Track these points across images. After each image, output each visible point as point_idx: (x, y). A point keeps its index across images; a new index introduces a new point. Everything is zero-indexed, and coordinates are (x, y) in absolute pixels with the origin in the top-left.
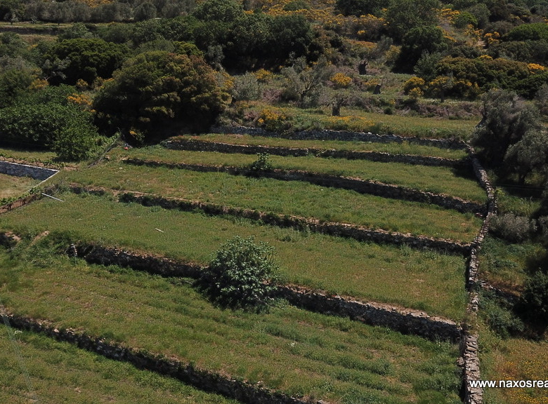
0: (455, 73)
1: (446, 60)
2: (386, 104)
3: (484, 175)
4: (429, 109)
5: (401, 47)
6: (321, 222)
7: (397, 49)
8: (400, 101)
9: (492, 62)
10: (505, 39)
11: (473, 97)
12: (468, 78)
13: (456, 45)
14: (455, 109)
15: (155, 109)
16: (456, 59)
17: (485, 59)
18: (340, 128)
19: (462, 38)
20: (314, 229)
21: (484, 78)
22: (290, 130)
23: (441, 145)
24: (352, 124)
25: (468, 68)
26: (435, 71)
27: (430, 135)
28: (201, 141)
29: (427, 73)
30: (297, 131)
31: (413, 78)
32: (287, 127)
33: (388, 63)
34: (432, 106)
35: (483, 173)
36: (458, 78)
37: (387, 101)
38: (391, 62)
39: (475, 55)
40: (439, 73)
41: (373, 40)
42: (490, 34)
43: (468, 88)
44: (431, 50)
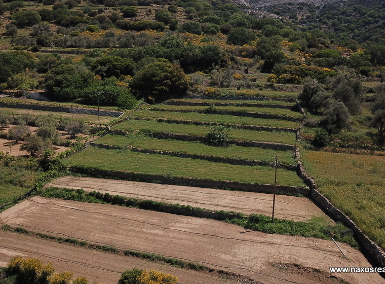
0: (291, 72)
1: (286, 67)
2: (260, 86)
3: (303, 110)
4: (279, 88)
5: (264, 61)
6: (242, 125)
7: (262, 62)
8: (266, 85)
9: (308, 67)
10: (314, 57)
11: (299, 83)
12: (296, 74)
13: (291, 60)
14: (291, 88)
15: (160, 87)
16: (291, 66)
17: (304, 66)
18: (242, 95)
19: (293, 56)
20: (239, 128)
21: (304, 74)
22: (220, 96)
23: (286, 101)
24: (247, 93)
25: (296, 70)
26: (281, 72)
27: (281, 97)
28: (181, 101)
29: (278, 72)
30: (223, 96)
31: (271, 75)
32: (218, 95)
33: (258, 69)
34: (280, 87)
35: (302, 109)
36: (292, 75)
37: (260, 85)
38: (260, 68)
39: (300, 64)
40: (283, 73)
41: (249, 57)
42: (308, 55)
43: (296, 79)
44: (279, 62)
